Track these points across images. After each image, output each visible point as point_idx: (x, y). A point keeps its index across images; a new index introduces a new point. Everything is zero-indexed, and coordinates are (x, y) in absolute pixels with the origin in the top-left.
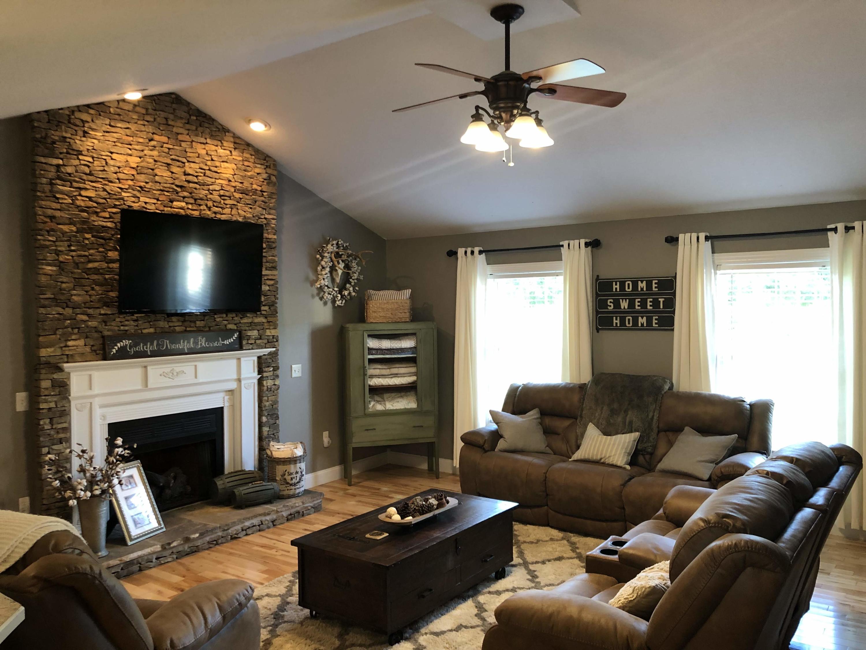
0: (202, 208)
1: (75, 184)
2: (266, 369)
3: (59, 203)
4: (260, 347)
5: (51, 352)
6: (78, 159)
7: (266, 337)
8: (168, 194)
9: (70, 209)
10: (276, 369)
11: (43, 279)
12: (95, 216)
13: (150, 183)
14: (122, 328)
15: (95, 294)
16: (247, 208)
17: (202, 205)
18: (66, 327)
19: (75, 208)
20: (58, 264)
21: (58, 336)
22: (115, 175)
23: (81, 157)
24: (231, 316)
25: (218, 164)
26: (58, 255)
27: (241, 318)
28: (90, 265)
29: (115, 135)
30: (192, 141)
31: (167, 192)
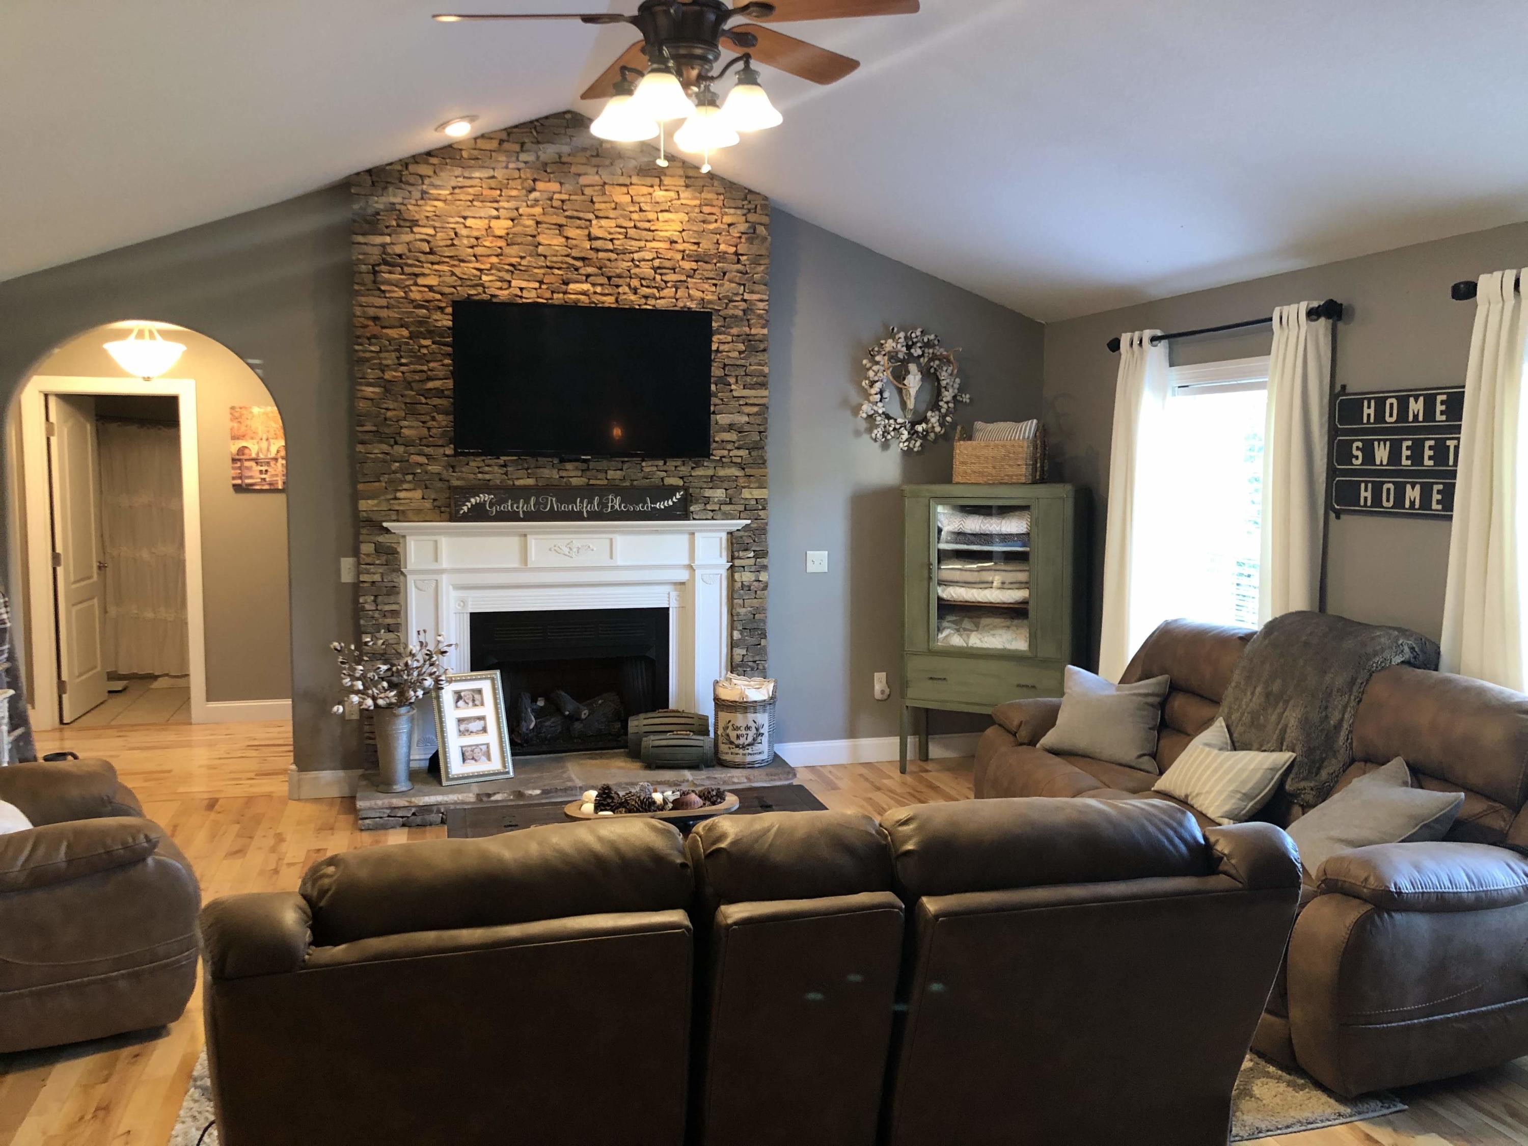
0: (620, 290)
1: (407, 270)
2: (741, 554)
3: (386, 297)
4: (727, 516)
5: (373, 506)
6: (412, 232)
7: (742, 502)
8: (560, 272)
9: (401, 305)
10: (761, 554)
11: (361, 405)
12: (439, 313)
13: (528, 258)
14: (480, 476)
15: (437, 426)
16: (707, 286)
17: (621, 286)
18: (394, 472)
19: (409, 303)
20: (383, 384)
21: (384, 484)
22: (470, 250)
23: (416, 229)
24: (675, 464)
25: (652, 216)
26: (383, 371)
27: (693, 468)
28: (430, 385)
29: (470, 190)
30: (605, 183)
31: (559, 269)
